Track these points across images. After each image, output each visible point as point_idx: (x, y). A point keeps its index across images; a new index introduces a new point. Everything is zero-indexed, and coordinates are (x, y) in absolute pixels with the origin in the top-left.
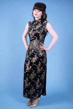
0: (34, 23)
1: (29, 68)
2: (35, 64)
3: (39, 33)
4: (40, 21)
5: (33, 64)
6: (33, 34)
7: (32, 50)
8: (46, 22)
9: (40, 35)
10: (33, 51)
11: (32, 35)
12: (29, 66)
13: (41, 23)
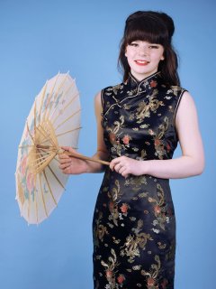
0: (130, 93)
1: (117, 281)
2: (137, 268)
3: (152, 133)
4: (154, 84)
5: (130, 266)
6: (127, 139)
7: (120, 205)
8: (179, 93)
9: (157, 144)
10: (124, 208)
11: (122, 142)
12: (117, 276)
13: (155, 92)
